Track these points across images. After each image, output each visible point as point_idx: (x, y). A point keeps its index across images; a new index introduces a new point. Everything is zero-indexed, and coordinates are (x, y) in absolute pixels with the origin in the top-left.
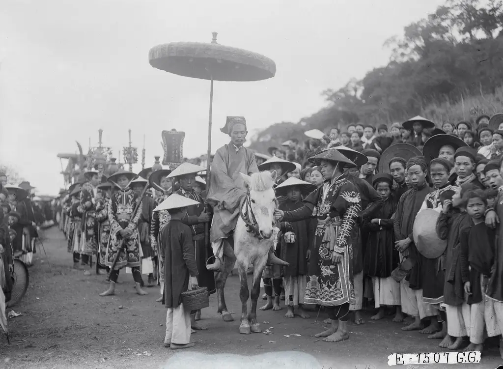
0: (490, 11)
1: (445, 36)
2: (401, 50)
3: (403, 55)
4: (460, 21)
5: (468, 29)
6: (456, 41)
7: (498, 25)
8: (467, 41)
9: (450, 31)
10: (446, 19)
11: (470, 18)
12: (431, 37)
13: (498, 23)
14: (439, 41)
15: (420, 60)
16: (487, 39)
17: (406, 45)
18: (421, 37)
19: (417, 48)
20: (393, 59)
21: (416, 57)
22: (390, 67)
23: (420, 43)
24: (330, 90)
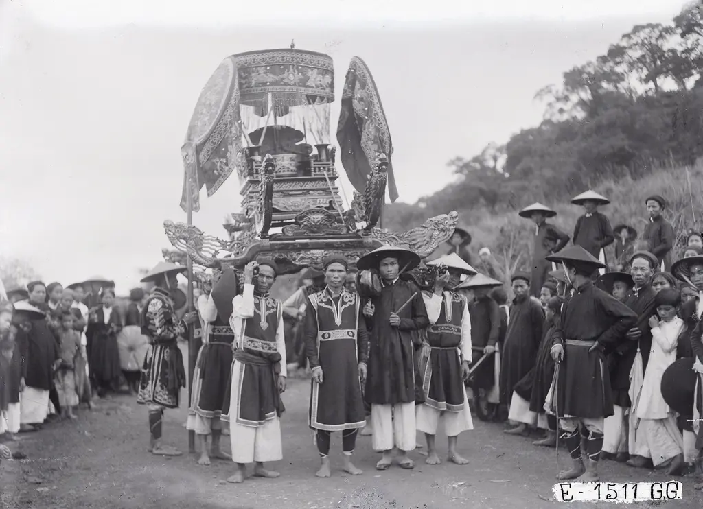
0: (683, 52)
1: (618, 85)
2: (559, 105)
3: (561, 111)
4: (640, 65)
5: (652, 77)
6: (636, 93)
7: (694, 72)
8: (650, 94)
9: (626, 80)
10: (621, 62)
11: (654, 62)
12: (601, 87)
13: (695, 68)
14: (612, 92)
15: (585, 119)
16: (678, 91)
17: (566, 98)
18: (586, 87)
19: (582, 103)
20: (548, 117)
21: (580, 114)
22: (544, 128)
23: (586, 95)
24: (459, 159)
